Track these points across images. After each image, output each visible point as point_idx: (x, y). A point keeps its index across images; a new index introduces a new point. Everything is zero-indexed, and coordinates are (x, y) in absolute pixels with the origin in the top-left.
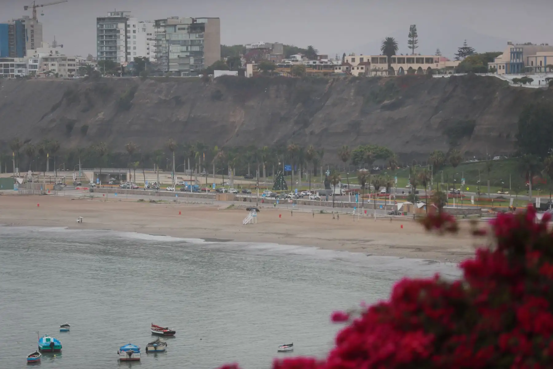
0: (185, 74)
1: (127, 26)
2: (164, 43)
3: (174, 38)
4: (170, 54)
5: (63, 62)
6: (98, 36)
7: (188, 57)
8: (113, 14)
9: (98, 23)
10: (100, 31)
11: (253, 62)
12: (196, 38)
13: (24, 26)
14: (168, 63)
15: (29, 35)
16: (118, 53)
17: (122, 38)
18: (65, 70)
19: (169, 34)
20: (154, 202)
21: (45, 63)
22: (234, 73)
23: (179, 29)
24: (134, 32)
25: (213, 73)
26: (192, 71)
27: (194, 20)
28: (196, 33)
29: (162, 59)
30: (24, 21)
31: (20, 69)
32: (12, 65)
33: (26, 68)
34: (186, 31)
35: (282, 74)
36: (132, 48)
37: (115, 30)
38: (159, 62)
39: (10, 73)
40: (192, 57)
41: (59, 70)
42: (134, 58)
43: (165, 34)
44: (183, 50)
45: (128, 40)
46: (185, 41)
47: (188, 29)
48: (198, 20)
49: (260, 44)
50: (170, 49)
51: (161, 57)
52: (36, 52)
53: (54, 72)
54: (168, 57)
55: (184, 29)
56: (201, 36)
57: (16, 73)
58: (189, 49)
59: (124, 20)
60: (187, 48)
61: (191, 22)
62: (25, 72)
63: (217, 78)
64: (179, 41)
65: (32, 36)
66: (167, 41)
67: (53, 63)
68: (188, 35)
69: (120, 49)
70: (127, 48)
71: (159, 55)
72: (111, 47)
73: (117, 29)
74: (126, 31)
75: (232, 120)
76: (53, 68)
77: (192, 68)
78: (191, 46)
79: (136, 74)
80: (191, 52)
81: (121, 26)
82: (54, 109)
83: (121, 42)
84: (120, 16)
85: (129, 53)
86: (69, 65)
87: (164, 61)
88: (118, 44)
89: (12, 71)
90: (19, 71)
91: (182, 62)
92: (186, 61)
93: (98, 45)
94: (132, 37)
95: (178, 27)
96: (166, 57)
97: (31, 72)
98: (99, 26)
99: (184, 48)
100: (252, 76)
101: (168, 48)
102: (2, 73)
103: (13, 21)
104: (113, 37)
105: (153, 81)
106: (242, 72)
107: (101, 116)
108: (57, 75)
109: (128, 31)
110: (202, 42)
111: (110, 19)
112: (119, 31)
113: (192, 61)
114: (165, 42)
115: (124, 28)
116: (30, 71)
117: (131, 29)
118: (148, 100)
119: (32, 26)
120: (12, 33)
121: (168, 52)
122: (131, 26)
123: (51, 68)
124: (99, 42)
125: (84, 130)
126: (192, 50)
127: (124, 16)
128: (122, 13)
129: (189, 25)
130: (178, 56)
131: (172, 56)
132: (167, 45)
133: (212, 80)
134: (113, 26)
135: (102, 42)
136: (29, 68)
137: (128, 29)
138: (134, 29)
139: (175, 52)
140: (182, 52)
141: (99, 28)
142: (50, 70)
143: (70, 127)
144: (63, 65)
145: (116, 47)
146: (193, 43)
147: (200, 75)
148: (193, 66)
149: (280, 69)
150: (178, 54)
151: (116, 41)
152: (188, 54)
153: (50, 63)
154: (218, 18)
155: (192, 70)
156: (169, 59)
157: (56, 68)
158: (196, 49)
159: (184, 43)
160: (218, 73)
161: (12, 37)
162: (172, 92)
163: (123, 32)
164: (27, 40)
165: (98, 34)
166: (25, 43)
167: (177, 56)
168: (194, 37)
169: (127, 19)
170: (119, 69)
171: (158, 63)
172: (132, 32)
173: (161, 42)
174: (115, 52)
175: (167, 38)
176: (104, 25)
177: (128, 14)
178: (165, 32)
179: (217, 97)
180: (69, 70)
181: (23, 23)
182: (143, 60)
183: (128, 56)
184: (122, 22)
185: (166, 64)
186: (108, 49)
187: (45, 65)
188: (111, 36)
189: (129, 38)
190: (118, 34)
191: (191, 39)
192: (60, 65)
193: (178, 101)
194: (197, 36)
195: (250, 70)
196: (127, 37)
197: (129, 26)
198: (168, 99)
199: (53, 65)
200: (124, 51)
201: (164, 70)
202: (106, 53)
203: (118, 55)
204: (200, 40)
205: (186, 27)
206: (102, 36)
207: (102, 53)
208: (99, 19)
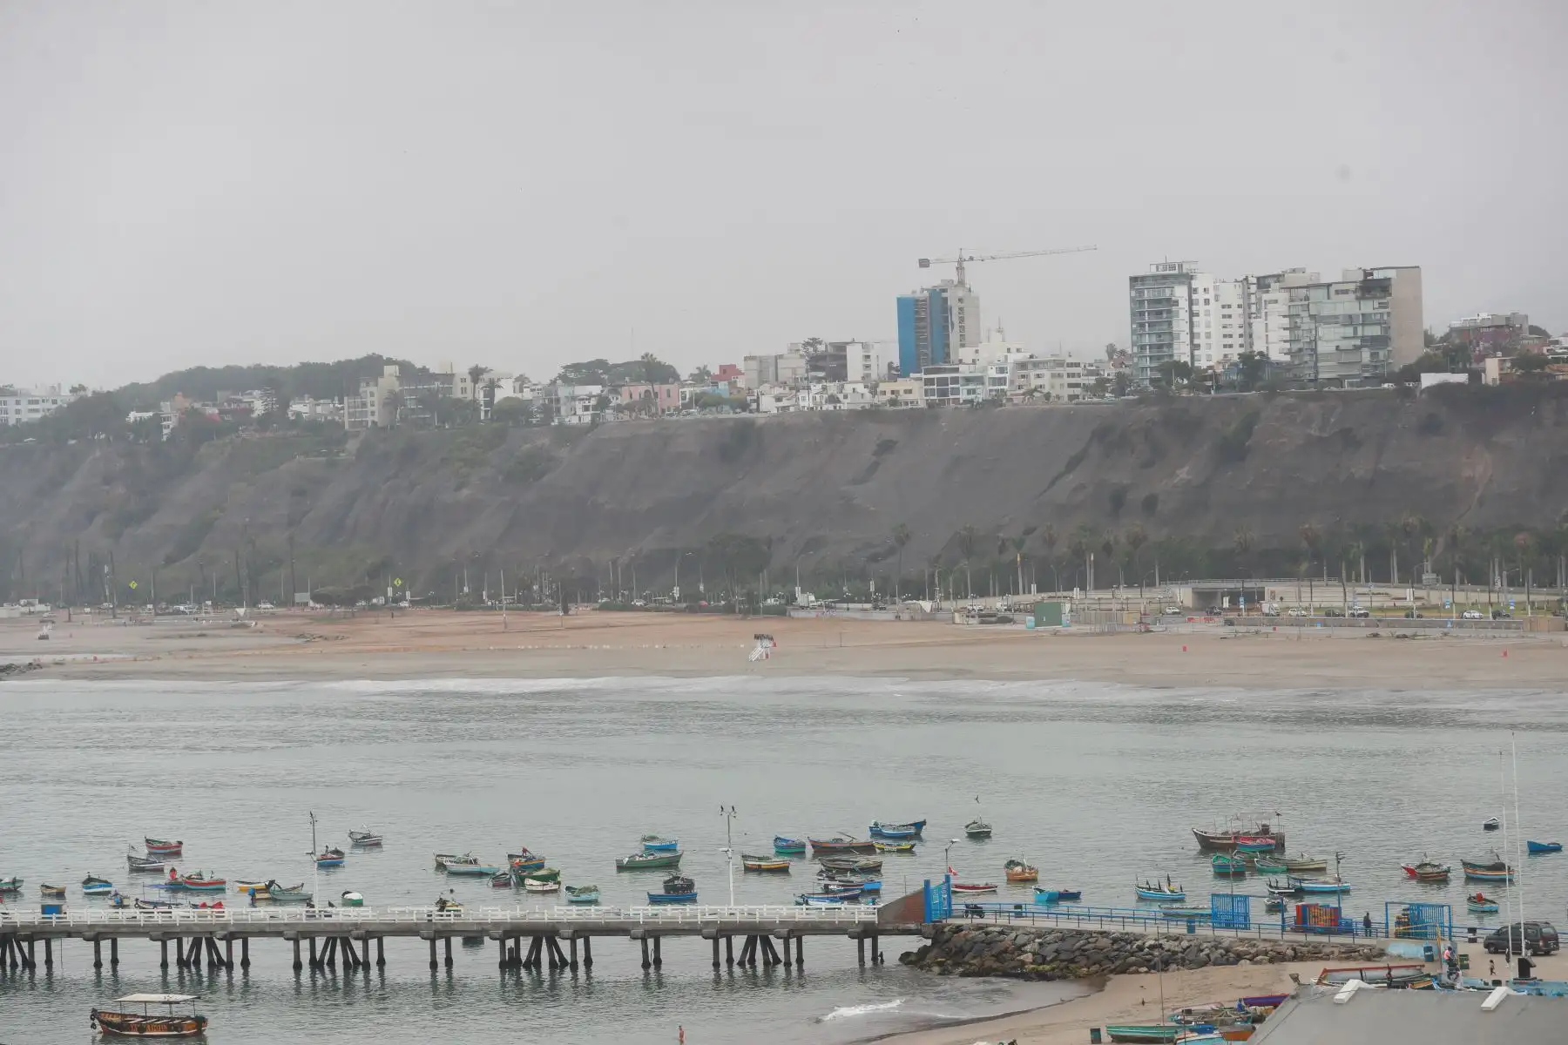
0: (1351, 384)
1: (1192, 291)
2: (1307, 324)
3: (1327, 310)
4: (1319, 343)
5: (1057, 369)
6: (1133, 314)
7: (1357, 348)
8: (1161, 268)
9: (1132, 287)
10: (1137, 302)
11: (1499, 354)
12: (1374, 309)
13: (946, 300)
14: (1316, 363)
15: (955, 319)
16: (1175, 346)
17: (1184, 315)
18: (1062, 385)
19: (1316, 303)
20: (1405, 636)
21: (1023, 372)
22: (1462, 378)
23: (1337, 292)
24: (1207, 302)
25: (1418, 380)
26: (1366, 377)
27: (1367, 274)
28: (1374, 298)
29: (1303, 355)
30: (944, 291)
31: (970, 387)
32: (955, 381)
33: (983, 384)
34: (1352, 296)
35: (1561, 377)
36: (1203, 336)
37: (1168, 300)
38: (1296, 362)
39: (951, 397)
40: (1366, 349)
41: (1053, 387)
42: (1239, 354)
43: (1308, 305)
44: (1347, 335)
45: (1195, 319)
46: (1350, 317)
47: (1355, 292)
48: (1375, 273)
49: (1480, 318)
50: (1320, 334)
51: (1300, 350)
52: (977, 351)
53: (1043, 390)
54: (1314, 350)
55: (1346, 292)
56: (1385, 306)
57: (963, 396)
58: (1360, 334)
59: (1186, 278)
60: (1355, 331)
61: (1361, 278)
62: (982, 393)
63: (1428, 388)
64: (1336, 317)
65: (962, 320)
66: (1312, 317)
67: (1038, 372)
68: (1357, 304)
69: (1179, 339)
70: (1192, 335)
71: (1296, 347)
72: (1159, 335)
73: (1173, 298)
74: (1191, 302)
75: (1467, 473)
76: (1039, 382)
77: (1367, 371)
78: (1363, 324)
79: (1245, 387)
80: (1363, 339)
81: (1180, 292)
82: (1072, 464)
83: (1181, 325)
84: (1176, 272)
85: (1198, 347)
86: (1069, 375)
87: (1307, 358)
88: (1175, 328)
89: (956, 391)
90: (969, 392)
91: (1344, 358)
92: (1352, 358)
93: (1133, 332)
94: (1202, 314)
95: (1332, 289)
96: (1312, 350)
97: (994, 393)
98: (1133, 293)
99: (1349, 331)
100: (1498, 382)
101: (1314, 332)
102: (936, 397)
103: (923, 290)
104: (1165, 315)
105: (1292, 400)
106: (1475, 376)
107: (1183, 474)
108: (1047, 396)
109: (1194, 302)
110: (1385, 317)
111: (1155, 278)
112: (1176, 303)
113: (1366, 356)
114: (1307, 320)
115: (1186, 295)
116: (991, 390)
117: (1199, 296)
118: (1285, 440)
119: (960, 300)
120: (923, 315)
121: (1315, 341)
122: (1201, 290)
123: (1034, 383)
124: (1134, 326)
125: (1150, 504)
126: (1366, 334)
127: (1185, 271)
128: (1181, 266)
129: (1358, 284)
130: (1337, 347)
131: (1323, 348)
132: (1313, 326)
133: (1418, 394)
134: (1164, 291)
135: (1142, 325)
136: (989, 385)
137: (1194, 297)
138: (1207, 296)
139: (1330, 339)
140: (1345, 338)
141: (1136, 297)
142: (1033, 387)
143: (1118, 501)
144: (1060, 376)
145: (1171, 333)
146: (1366, 320)
147: (1386, 386)
148: (1366, 366)
149: (1555, 366)
150: (1337, 343)
151: (1170, 323)
152: (1358, 342)
153: (1032, 373)
154: (1418, 267)
155: (1367, 375)
156: (1316, 353)
157: (1046, 381)
158: (1375, 331)
159: (1350, 320)
160: (1428, 380)
161: (922, 324)
162: (1332, 420)
163: (1184, 304)
164: (953, 328)
165: (1132, 309)
166: (949, 335)
167: (1335, 348)
168: (1368, 307)
169: (1192, 278)
170: (1205, 378)
171: (1293, 362)
172: (1202, 302)
173: (1298, 320)
174: (1170, 346)
175: (1313, 312)
176: (1146, 292)
177: (1193, 267)
178: (1307, 298)
179: (1430, 427)
180: (1070, 385)
181: (944, 295)
182: (1257, 358)
183: (1196, 352)
184: (1181, 283)
185: (1312, 364)
186: (1154, 340)
187: (1023, 376)
188: (1160, 313)
189: (1198, 315)
190: (1174, 308)
191: (1363, 311)
192: (1053, 376)
193: (1348, 439)
194: (1376, 305)
195: (1492, 370)
196: (1192, 314)
197: (1195, 290)
198: (1325, 435)
199: (1038, 376)
200: (1188, 342)
201: (1307, 377)
202: (1151, 346)
203: (1175, 352)
204: (1382, 314)
205: (1352, 287)
206: (1142, 314)
207: (1142, 347)
208: (1134, 280)
